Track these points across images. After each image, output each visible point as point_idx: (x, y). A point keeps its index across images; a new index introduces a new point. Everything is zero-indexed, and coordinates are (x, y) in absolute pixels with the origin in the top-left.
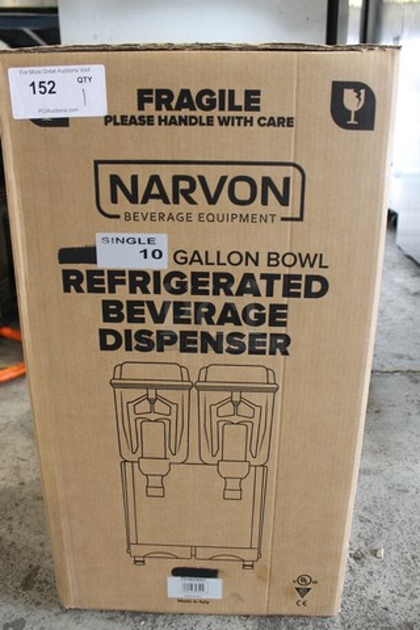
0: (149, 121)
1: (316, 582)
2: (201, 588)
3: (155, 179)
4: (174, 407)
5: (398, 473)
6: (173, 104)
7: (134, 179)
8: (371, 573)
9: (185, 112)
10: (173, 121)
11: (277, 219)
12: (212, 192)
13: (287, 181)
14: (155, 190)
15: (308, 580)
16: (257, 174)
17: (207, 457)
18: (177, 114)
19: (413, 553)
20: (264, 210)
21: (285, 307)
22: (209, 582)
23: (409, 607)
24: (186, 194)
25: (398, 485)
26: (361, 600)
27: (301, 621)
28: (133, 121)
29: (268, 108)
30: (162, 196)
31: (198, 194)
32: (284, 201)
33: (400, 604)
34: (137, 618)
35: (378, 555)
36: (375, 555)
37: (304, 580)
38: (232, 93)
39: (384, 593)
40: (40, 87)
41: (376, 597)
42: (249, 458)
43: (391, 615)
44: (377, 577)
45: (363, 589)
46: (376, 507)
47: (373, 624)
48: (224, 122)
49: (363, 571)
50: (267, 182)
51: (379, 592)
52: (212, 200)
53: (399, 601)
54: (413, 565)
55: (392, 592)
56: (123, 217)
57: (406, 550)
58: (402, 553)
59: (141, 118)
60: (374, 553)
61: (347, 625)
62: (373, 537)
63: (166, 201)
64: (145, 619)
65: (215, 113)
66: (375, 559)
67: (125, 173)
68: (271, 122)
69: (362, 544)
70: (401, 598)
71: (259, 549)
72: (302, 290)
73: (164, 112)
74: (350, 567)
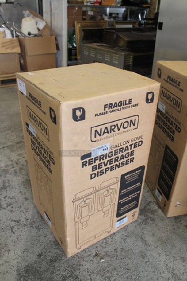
5: (153, 252)
8: (92, 260)
19: (110, 270)
23: (85, 275)
25: (145, 255)
26: (79, 262)
27: (61, 250)
33: (84, 273)
35: (101, 260)
36: (100, 259)
39: (86, 267)
41: (82, 265)
43: (78, 271)
44: (91, 262)
45: (83, 260)
46: (126, 251)
47: (72, 268)
49: (91, 258)
51: (85, 265)
53: (85, 272)
54: (104, 272)
55: (88, 269)
57: (110, 268)
58: (108, 267)
60: (102, 258)
61: (67, 261)
62: (109, 256)
66: (99, 260)
69: (104, 254)
70: (87, 272)
74: (91, 254)
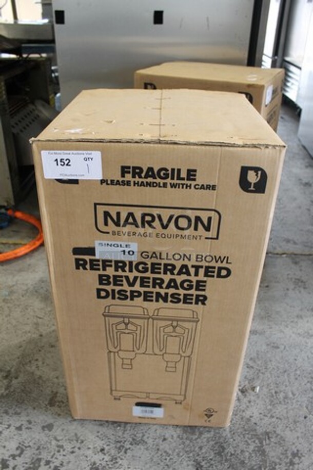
0: (128, 183)
1: (216, 412)
2: (152, 412)
3: (131, 215)
4: (139, 328)
5: (275, 334)
6: (143, 175)
7: (118, 214)
8: (250, 402)
9: (150, 180)
10: (142, 184)
11: (203, 238)
12: (165, 223)
13: (210, 219)
14: (131, 220)
15: (212, 411)
16: (192, 214)
17: (157, 351)
18: (145, 180)
19: (276, 389)
20: (195, 233)
21: (205, 282)
22: (156, 409)
23: (269, 423)
24: (149, 223)
25: (274, 343)
26: (242, 418)
27: (207, 429)
28: (118, 183)
29: (200, 180)
30: (135, 223)
31: (157, 223)
32: (207, 229)
33: (264, 422)
34: (115, 425)
35: (255, 391)
36: (253, 390)
37: (209, 411)
38: (179, 170)
39: (256, 415)
40: (61, 162)
41: (251, 417)
42: (181, 352)
43: (258, 427)
44: (252, 404)
45: (244, 411)
46: (258, 357)
47: (247, 432)
48: (173, 186)
49: (245, 400)
50: (198, 219)
51: (253, 413)
52: (165, 227)
53: (264, 419)
54: (275, 397)
55: (261, 414)
56: (111, 233)
57: (272, 387)
58: (270, 390)
59: (123, 181)
60: (253, 389)
61: (232, 433)
62: (254, 379)
63: (137, 226)
64: (120, 426)
65: (169, 181)
66: (253, 393)
67: (113, 211)
68: (202, 187)
69: (247, 382)
70: (265, 418)
71: (185, 395)
72: (215, 274)
73: (137, 179)
74: (238, 397)
